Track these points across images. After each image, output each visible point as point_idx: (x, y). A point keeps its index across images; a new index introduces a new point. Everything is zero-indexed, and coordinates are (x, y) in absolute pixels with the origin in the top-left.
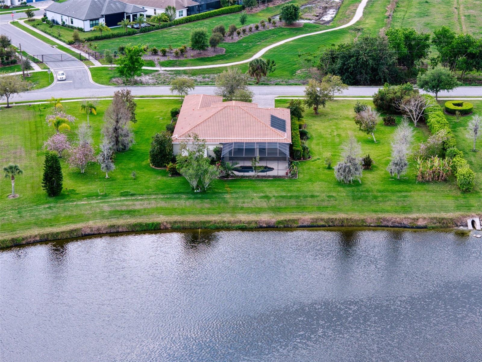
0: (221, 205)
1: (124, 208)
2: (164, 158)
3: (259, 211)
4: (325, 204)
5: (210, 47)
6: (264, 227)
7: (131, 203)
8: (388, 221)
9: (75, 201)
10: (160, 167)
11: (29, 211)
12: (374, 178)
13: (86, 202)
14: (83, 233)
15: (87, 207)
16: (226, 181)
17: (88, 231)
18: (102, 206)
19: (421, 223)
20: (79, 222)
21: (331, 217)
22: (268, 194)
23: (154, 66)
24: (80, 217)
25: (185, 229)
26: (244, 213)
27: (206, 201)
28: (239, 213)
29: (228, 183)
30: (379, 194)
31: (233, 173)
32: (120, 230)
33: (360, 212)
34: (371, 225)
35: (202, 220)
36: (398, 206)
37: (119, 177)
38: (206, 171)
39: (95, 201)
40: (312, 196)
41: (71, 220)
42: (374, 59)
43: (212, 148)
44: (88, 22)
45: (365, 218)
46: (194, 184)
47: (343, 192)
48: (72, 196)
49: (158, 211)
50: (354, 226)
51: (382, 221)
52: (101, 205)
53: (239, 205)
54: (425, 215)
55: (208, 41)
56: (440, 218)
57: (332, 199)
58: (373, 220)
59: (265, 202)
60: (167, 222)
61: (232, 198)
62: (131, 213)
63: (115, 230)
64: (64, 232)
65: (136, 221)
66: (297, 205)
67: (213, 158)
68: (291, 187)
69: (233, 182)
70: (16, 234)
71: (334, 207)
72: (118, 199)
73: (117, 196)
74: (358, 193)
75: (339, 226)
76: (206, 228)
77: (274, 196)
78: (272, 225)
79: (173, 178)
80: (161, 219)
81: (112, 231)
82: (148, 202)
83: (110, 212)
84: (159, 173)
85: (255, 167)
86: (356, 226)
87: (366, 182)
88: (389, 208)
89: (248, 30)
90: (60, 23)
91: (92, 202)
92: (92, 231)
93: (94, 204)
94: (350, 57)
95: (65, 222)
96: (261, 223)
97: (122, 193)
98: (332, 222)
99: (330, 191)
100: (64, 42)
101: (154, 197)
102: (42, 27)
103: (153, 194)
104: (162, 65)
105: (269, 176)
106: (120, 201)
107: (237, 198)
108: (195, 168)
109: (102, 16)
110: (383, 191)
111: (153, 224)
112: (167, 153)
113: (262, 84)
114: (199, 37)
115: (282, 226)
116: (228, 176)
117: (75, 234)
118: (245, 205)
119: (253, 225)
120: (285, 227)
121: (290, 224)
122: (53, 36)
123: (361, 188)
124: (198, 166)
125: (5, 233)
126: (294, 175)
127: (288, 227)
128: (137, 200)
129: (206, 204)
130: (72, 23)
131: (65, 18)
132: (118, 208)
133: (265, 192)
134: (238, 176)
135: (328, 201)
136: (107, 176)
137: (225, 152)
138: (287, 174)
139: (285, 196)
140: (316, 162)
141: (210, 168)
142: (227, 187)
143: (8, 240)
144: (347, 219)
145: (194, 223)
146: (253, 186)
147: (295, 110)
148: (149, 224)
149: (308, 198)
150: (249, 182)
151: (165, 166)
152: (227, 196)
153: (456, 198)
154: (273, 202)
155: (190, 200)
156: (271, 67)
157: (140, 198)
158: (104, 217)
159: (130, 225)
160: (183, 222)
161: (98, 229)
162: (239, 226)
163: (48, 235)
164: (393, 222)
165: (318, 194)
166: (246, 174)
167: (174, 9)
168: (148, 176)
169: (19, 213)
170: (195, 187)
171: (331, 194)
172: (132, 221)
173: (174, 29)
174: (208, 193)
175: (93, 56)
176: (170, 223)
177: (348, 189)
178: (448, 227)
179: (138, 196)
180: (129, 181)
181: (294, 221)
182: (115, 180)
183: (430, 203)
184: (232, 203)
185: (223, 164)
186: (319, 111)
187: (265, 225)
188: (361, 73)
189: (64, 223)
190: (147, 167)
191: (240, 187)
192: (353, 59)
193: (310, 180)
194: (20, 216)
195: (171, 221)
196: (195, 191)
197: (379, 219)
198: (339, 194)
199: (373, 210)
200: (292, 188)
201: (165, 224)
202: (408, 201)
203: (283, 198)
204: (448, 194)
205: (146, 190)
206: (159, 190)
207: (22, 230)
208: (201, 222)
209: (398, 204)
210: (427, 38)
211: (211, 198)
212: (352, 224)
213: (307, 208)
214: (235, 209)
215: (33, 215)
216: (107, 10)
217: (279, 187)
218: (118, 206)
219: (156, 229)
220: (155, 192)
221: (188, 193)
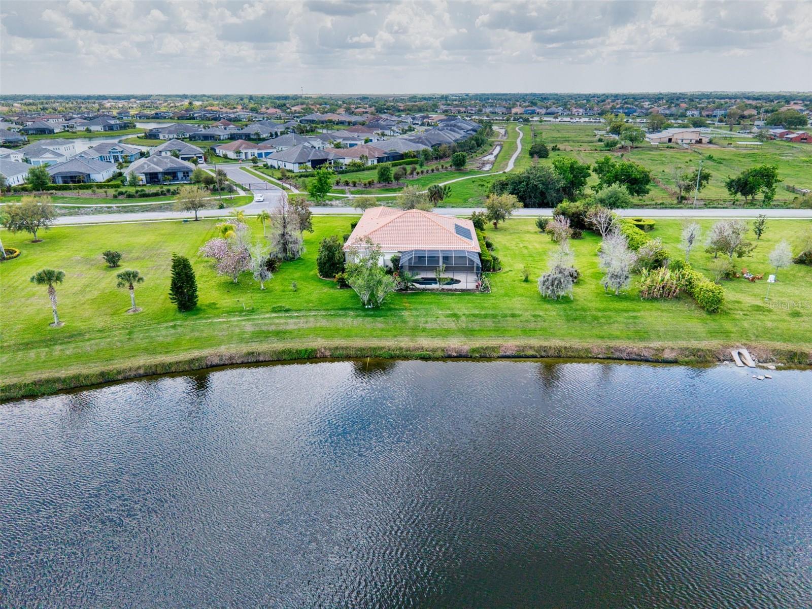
0: (397, 325)
1: (273, 328)
2: (334, 267)
3: (446, 333)
4: (532, 325)
5: (394, 181)
6: (454, 357)
7: (282, 321)
8: (621, 351)
9: (209, 318)
10: (329, 277)
11: (145, 331)
12: (584, 293)
13: (224, 320)
14: (209, 363)
15: (224, 326)
16: (404, 294)
17: (216, 361)
18: (244, 325)
19: (668, 355)
20: (206, 347)
21: (544, 345)
22: (456, 311)
23: (345, 194)
24: (210, 340)
25: (350, 357)
26: (427, 336)
27: (379, 319)
28: (421, 336)
29: (407, 297)
30: (600, 314)
31: (413, 285)
32: (261, 359)
33: (581, 338)
34: (599, 356)
35: (372, 346)
36: (629, 330)
37: (277, 288)
38: (379, 282)
39: (236, 319)
40: (513, 316)
41: (197, 344)
42: (543, 184)
43: (388, 257)
44: (297, 165)
45: (589, 346)
46: (366, 298)
47: (552, 311)
48: (210, 311)
49: (316, 332)
50: (575, 357)
51: (613, 351)
52: (243, 323)
53: (421, 325)
54: (671, 344)
55: (393, 175)
56: (694, 349)
57: (539, 319)
58: (601, 349)
59: (454, 321)
60: (325, 348)
61: (412, 315)
62: (280, 334)
63: (254, 359)
64: (180, 362)
65: (284, 347)
66: (495, 326)
67: (391, 268)
68: (485, 303)
69: (413, 296)
70: (111, 364)
71: (544, 330)
72: (268, 315)
73: (267, 312)
74: (571, 312)
75: (555, 357)
76: (376, 357)
77: (464, 315)
78: (463, 354)
79: (341, 290)
80: (319, 343)
81: (249, 361)
82: (305, 320)
83: (253, 333)
84: (326, 284)
85: (440, 279)
86: (578, 358)
87: (578, 298)
88: (618, 333)
89: (425, 171)
90: (277, 167)
91: (232, 319)
92: (221, 360)
93: (234, 321)
94: (520, 183)
95: (188, 347)
96: (450, 351)
97: (274, 308)
98: (545, 351)
99: (535, 309)
100: (275, 178)
101: (313, 314)
102: (262, 170)
103: (314, 310)
104: (352, 193)
105: (456, 290)
106: (270, 318)
107: (418, 316)
108: (366, 277)
109: (309, 161)
110: (604, 310)
111: (306, 350)
112: (336, 261)
113: (440, 207)
114: (384, 170)
115: (477, 355)
116: (407, 288)
117: (197, 364)
118: (428, 326)
119: (439, 354)
120: (481, 357)
121: (488, 353)
122: (268, 175)
123: (573, 306)
124: (370, 275)
125: (95, 363)
126: (486, 288)
127: (485, 357)
128: (291, 317)
129: (379, 323)
130: (285, 166)
131: (280, 163)
132: (264, 328)
133: (453, 309)
134: (419, 289)
135: (535, 321)
136: (262, 287)
137: (404, 261)
138: (477, 287)
139: (478, 314)
140: (508, 273)
141: (385, 278)
142: (405, 302)
143: (94, 375)
144: (566, 347)
145: (361, 350)
146: (437, 301)
147: (477, 222)
148: (301, 351)
149: (508, 318)
150: (433, 296)
151: (334, 277)
152: (406, 314)
153: (704, 321)
154: (463, 323)
155: (359, 318)
156: (447, 193)
157: (296, 315)
158: (242, 340)
159: (275, 352)
160: (346, 348)
161: (231, 358)
162: (421, 355)
163: (156, 366)
164: (628, 353)
165: (520, 313)
166: (429, 287)
167: (367, 158)
168: (312, 287)
169: (130, 333)
170: (366, 302)
171: (537, 313)
172: (279, 346)
173: (366, 172)
174: (382, 309)
175: (293, 185)
176: (330, 349)
177: (558, 306)
178: (707, 361)
179: (294, 312)
180: (287, 293)
181: (493, 349)
182: (271, 291)
183: (671, 326)
184: (411, 322)
185: (401, 275)
186: (498, 226)
187: (455, 354)
188: (530, 197)
189: (185, 348)
190: (314, 278)
191: (422, 302)
192: (524, 183)
193: (506, 295)
194: (129, 339)
195: (331, 346)
196: (367, 307)
197: (609, 348)
198: (547, 313)
199: (597, 335)
200: (486, 305)
201: (323, 350)
202: (641, 323)
203: (476, 317)
204: (690, 316)
205: (305, 305)
206: (320, 305)
207: (123, 358)
208: (370, 348)
209: (628, 328)
210: (588, 168)
211: (385, 316)
212: (572, 354)
213: (508, 330)
214: (415, 331)
215: (147, 337)
216: (313, 156)
217: (469, 303)
218: (265, 324)
219: (310, 357)
220: (316, 308)
221: (357, 309)
